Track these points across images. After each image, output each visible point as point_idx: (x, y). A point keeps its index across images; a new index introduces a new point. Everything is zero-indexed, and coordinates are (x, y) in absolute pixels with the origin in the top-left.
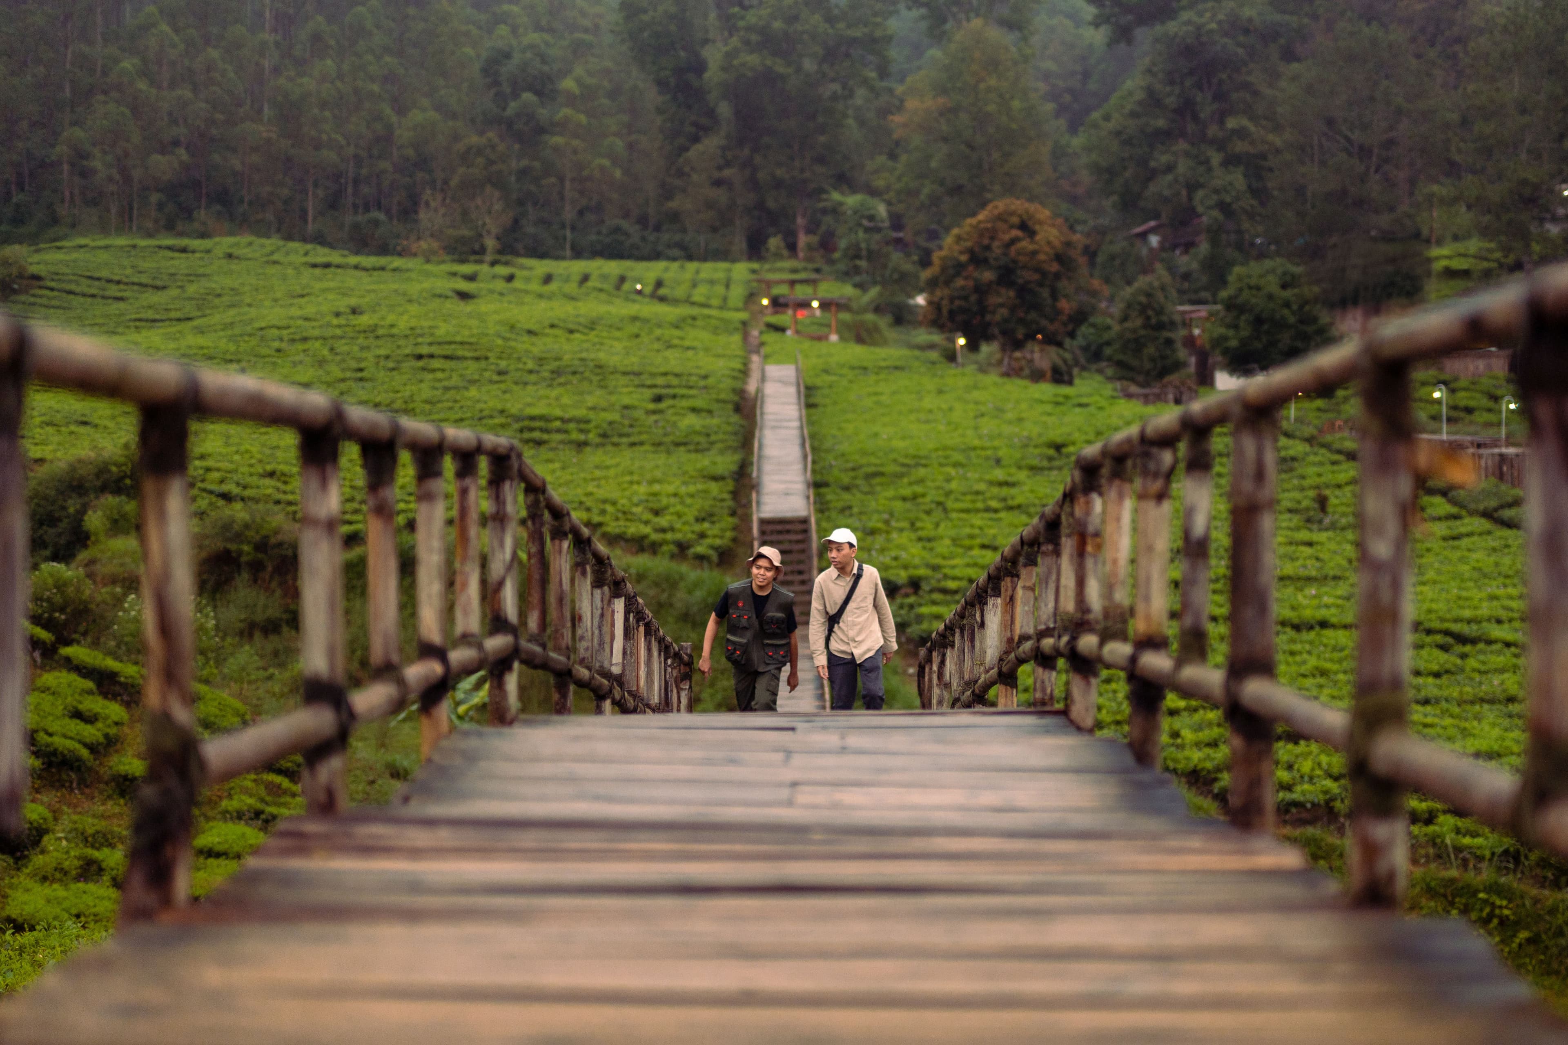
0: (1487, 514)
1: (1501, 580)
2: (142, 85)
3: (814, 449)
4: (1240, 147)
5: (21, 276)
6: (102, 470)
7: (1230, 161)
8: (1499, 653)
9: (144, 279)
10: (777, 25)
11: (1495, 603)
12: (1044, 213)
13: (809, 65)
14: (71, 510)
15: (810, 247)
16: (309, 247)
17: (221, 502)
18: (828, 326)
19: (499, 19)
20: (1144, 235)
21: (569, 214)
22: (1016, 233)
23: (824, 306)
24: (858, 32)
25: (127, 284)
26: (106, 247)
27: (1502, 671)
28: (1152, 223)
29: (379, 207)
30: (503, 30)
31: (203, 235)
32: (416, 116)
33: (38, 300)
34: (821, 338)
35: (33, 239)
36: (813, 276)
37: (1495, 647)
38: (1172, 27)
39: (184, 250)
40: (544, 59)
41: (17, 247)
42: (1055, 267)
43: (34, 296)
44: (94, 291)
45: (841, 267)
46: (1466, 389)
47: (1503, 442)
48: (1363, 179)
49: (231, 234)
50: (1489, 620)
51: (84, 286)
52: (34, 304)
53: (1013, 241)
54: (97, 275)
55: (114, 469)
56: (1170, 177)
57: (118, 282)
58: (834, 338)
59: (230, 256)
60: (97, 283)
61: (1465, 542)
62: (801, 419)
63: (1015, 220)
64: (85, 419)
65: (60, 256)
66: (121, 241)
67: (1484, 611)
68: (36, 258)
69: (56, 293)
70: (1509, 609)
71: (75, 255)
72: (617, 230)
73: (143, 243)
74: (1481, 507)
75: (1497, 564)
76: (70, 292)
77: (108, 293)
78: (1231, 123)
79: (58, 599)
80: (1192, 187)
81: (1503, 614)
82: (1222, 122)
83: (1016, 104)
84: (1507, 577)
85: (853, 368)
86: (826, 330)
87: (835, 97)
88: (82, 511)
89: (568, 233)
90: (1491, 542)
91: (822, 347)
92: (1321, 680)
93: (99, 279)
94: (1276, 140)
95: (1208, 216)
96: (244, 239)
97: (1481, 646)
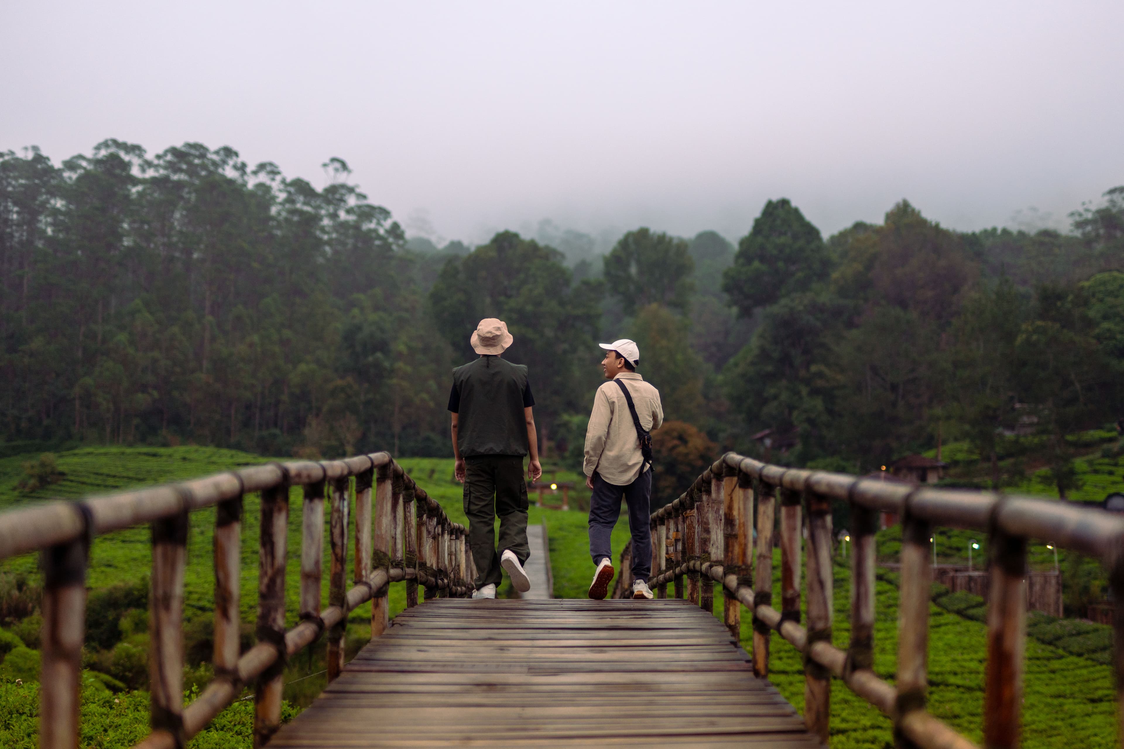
0: (959, 613)
1: (960, 651)
2: (131, 351)
3: (555, 577)
4: (820, 383)
5: (53, 473)
6: (128, 593)
7: (815, 392)
8: (952, 691)
9: (131, 474)
10: (529, 308)
11: (955, 664)
12: (693, 430)
13: (549, 333)
14: (111, 618)
15: (550, 449)
16: (233, 452)
17: (199, 612)
18: (561, 500)
19: (353, 304)
20: (761, 439)
21: (397, 429)
22: (676, 442)
23: (559, 487)
24: (579, 312)
25: (119, 477)
26: (105, 454)
27: (951, 701)
28: (767, 431)
29: (276, 425)
30: (356, 311)
31: (165, 445)
32: (303, 367)
33: (63, 489)
34: (557, 508)
35: (56, 449)
36: (552, 468)
37: (950, 688)
38: (775, 309)
39: (154, 455)
40: (382, 330)
41: (47, 454)
42: (700, 463)
43: (61, 485)
44: (99, 482)
45: (570, 461)
46: (957, 536)
47: (970, 569)
48: (894, 404)
49: (183, 443)
50: (950, 673)
51: (92, 480)
52: (60, 491)
53: (674, 448)
54: (101, 471)
55: (136, 593)
56: (775, 403)
57: (114, 476)
58: (566, 508)
59: (184, 459)
60: (100, 477)
61: (943, 629)
62: (546, 558)
63: (675, 434)
64: (108, 563)
65: (76, 460)
66: (114, 450)
67: (948, 667)
68: (61, 461)
69: (74, 484)
70: (962, 667)
71: (85, 459)
72: (428, 439)
73: (129, 450)
74: (956, 608)
75: (960, 641)
76: (83, 483)
77: (108, 483)
78: (814, 368)
79: (128, 664)
80: (791, 408)
81: (958, 670)
82: (807, 368)
83: (679, 357)
84: (964, 648)
85: (577, 527)
86: (560, 503)
87: (565, 352)
88: (117, 619)
89: (397, 442)
90: (958, 629)
91: (559, 514)
92: (845, 706)
93: (102, 474)
94: (841, 378)
95: (801, 427)
96: (193, 447)
97: (942, 687)
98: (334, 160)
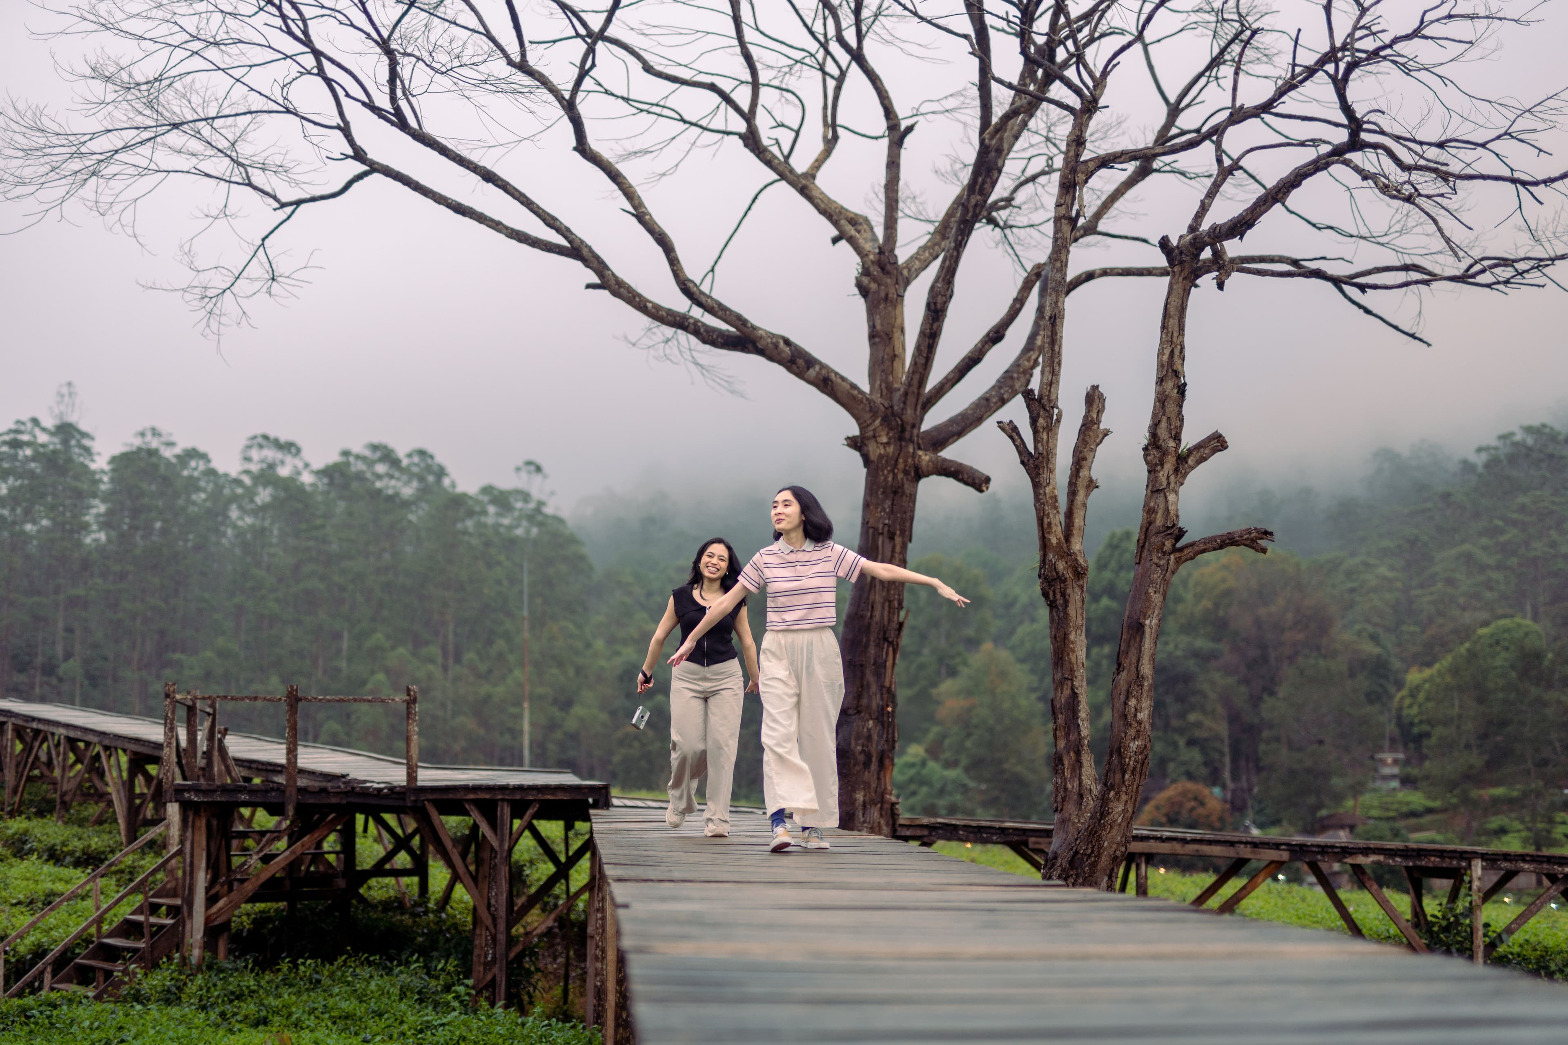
78: (1192, 717)
98: (529, 463)
